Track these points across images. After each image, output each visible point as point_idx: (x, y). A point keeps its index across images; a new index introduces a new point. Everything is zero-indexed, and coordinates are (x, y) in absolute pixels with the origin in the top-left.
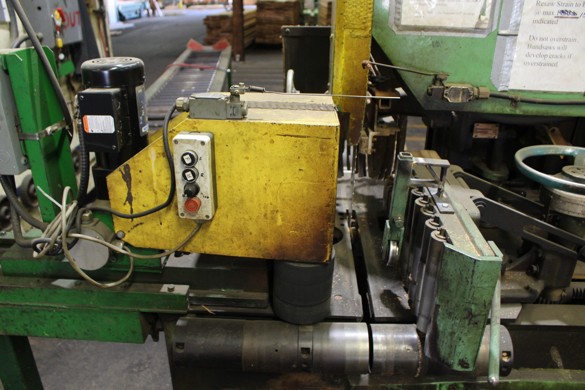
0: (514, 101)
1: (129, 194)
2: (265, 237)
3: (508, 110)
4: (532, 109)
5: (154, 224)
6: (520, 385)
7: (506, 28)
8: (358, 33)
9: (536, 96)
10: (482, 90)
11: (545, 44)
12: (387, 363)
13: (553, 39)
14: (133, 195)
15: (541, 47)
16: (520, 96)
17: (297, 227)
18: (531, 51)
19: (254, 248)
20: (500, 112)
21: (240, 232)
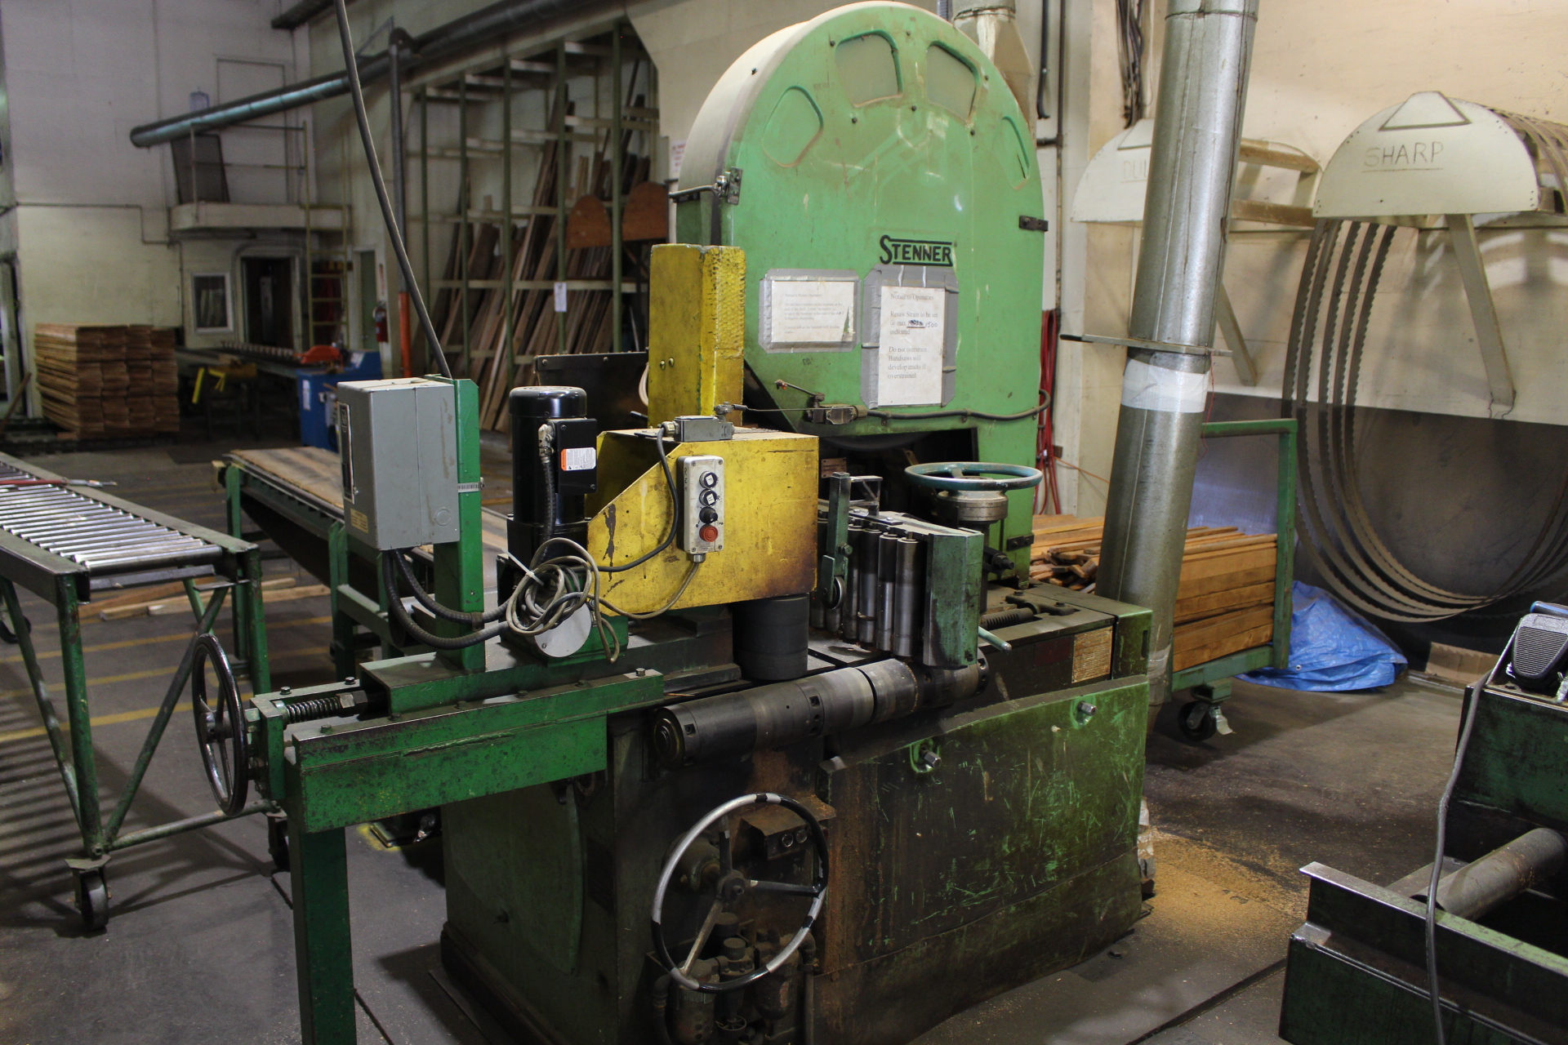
0: (884, 419)
1: (611, 543)
2: (756, 571)
3: (880, 430)
4: (900, 427)
5: (637, 578)
6: (981, 726)
7: (868, 341)
8: (729, 354)
9: (903, 410)
10: (860, 408)
11: (904, 354)
12: (889, 695)
13: (909, 350)
14: (615, 545)
15: (899, 359)
16: (891, 413)
17: (788, 554)
18: (893, 363)
19: (745, 589)
20: (872, 433)
21: (731, 571)
